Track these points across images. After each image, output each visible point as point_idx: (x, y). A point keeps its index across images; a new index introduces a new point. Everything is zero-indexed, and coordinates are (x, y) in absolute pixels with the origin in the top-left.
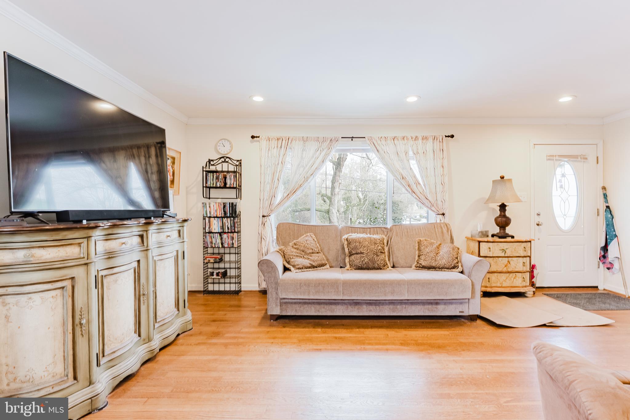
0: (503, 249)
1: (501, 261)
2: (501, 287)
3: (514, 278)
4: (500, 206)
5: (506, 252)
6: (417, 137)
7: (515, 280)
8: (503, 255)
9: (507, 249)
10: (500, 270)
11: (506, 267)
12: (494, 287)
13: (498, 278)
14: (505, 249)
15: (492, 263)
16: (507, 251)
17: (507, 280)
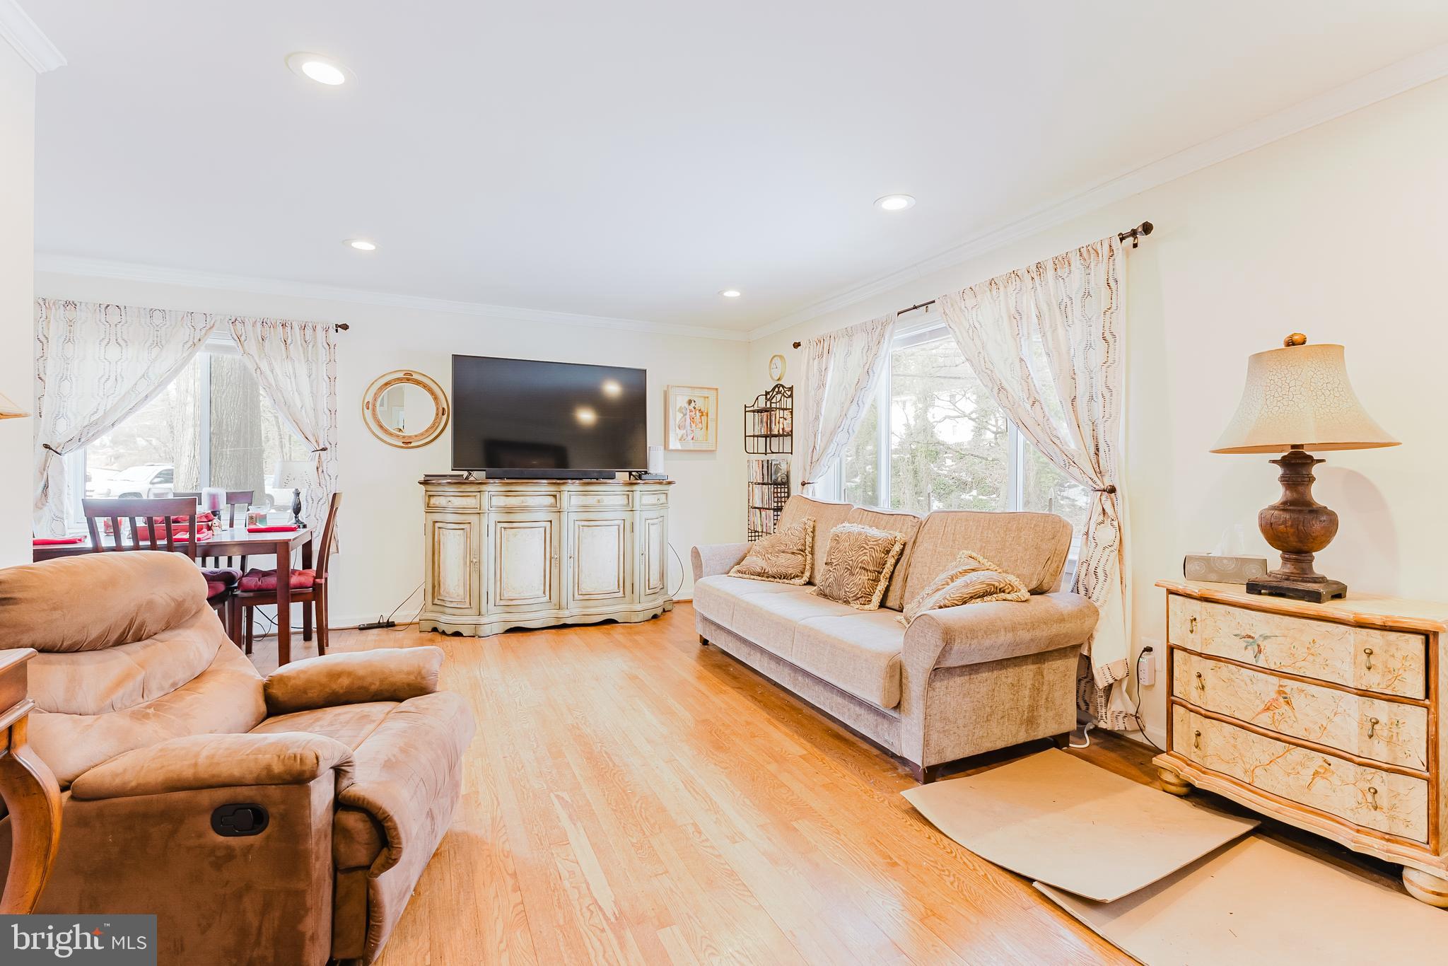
0: (1250, 637)
1: (1248, 681)
2: (1250, 787)
3: (1316, 773)
4: (1284, 462)
5: (1260, 651)
6: (1038, 266)
7: (1319, 783)
8: (1248, 657)
9: (1266, 638)
10: (1246, 716)
11: (1270, 714)
12: (1218, 774)
13: (1235, 746)
14: (1256, 636)
15: (1209, 679)
16: (1267, 646)
17: (1274, 767)
